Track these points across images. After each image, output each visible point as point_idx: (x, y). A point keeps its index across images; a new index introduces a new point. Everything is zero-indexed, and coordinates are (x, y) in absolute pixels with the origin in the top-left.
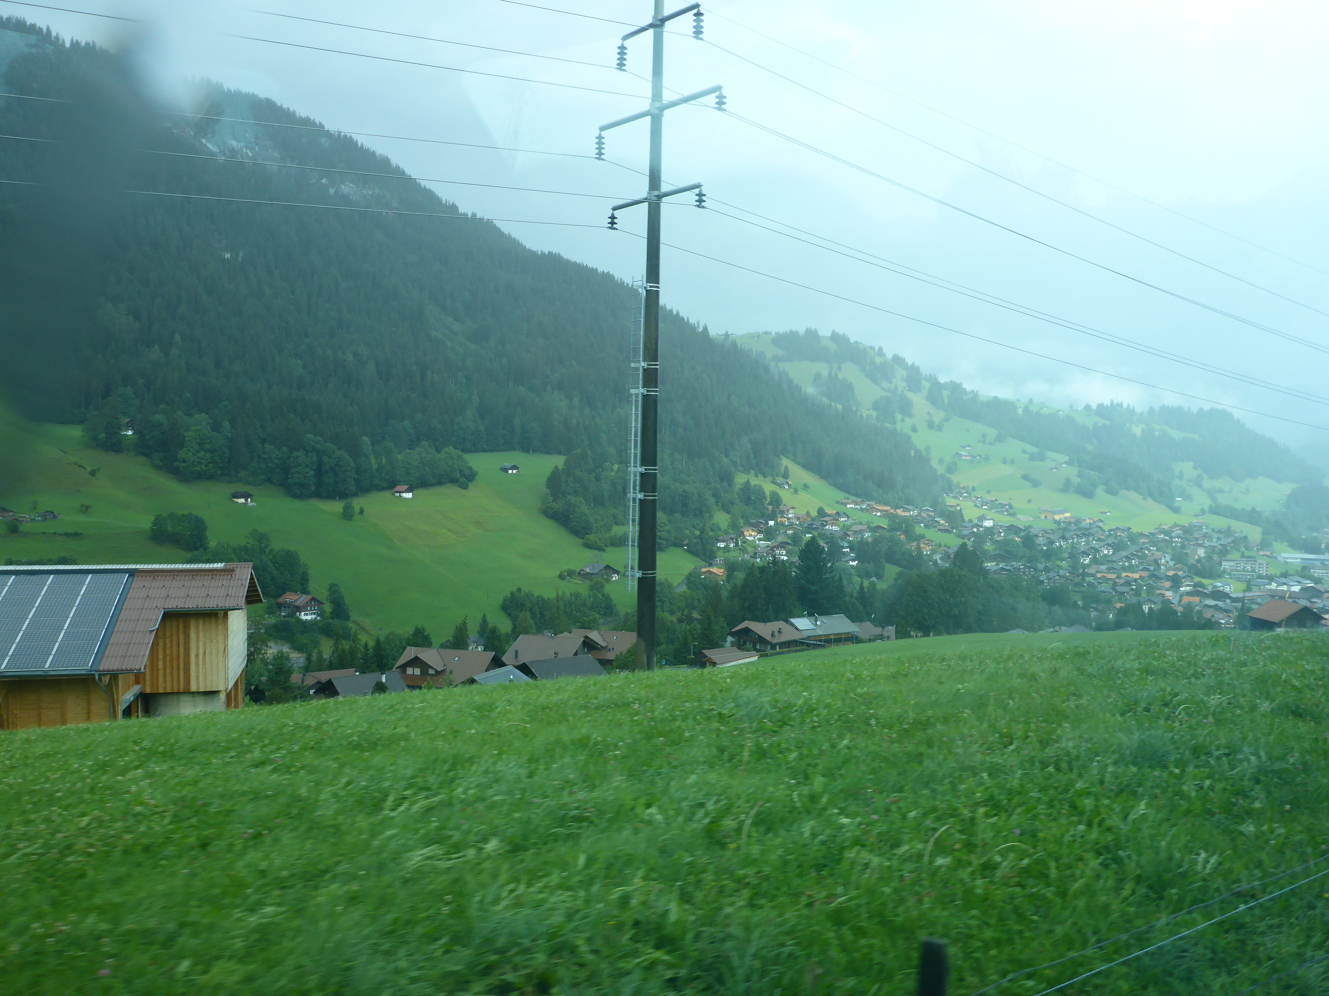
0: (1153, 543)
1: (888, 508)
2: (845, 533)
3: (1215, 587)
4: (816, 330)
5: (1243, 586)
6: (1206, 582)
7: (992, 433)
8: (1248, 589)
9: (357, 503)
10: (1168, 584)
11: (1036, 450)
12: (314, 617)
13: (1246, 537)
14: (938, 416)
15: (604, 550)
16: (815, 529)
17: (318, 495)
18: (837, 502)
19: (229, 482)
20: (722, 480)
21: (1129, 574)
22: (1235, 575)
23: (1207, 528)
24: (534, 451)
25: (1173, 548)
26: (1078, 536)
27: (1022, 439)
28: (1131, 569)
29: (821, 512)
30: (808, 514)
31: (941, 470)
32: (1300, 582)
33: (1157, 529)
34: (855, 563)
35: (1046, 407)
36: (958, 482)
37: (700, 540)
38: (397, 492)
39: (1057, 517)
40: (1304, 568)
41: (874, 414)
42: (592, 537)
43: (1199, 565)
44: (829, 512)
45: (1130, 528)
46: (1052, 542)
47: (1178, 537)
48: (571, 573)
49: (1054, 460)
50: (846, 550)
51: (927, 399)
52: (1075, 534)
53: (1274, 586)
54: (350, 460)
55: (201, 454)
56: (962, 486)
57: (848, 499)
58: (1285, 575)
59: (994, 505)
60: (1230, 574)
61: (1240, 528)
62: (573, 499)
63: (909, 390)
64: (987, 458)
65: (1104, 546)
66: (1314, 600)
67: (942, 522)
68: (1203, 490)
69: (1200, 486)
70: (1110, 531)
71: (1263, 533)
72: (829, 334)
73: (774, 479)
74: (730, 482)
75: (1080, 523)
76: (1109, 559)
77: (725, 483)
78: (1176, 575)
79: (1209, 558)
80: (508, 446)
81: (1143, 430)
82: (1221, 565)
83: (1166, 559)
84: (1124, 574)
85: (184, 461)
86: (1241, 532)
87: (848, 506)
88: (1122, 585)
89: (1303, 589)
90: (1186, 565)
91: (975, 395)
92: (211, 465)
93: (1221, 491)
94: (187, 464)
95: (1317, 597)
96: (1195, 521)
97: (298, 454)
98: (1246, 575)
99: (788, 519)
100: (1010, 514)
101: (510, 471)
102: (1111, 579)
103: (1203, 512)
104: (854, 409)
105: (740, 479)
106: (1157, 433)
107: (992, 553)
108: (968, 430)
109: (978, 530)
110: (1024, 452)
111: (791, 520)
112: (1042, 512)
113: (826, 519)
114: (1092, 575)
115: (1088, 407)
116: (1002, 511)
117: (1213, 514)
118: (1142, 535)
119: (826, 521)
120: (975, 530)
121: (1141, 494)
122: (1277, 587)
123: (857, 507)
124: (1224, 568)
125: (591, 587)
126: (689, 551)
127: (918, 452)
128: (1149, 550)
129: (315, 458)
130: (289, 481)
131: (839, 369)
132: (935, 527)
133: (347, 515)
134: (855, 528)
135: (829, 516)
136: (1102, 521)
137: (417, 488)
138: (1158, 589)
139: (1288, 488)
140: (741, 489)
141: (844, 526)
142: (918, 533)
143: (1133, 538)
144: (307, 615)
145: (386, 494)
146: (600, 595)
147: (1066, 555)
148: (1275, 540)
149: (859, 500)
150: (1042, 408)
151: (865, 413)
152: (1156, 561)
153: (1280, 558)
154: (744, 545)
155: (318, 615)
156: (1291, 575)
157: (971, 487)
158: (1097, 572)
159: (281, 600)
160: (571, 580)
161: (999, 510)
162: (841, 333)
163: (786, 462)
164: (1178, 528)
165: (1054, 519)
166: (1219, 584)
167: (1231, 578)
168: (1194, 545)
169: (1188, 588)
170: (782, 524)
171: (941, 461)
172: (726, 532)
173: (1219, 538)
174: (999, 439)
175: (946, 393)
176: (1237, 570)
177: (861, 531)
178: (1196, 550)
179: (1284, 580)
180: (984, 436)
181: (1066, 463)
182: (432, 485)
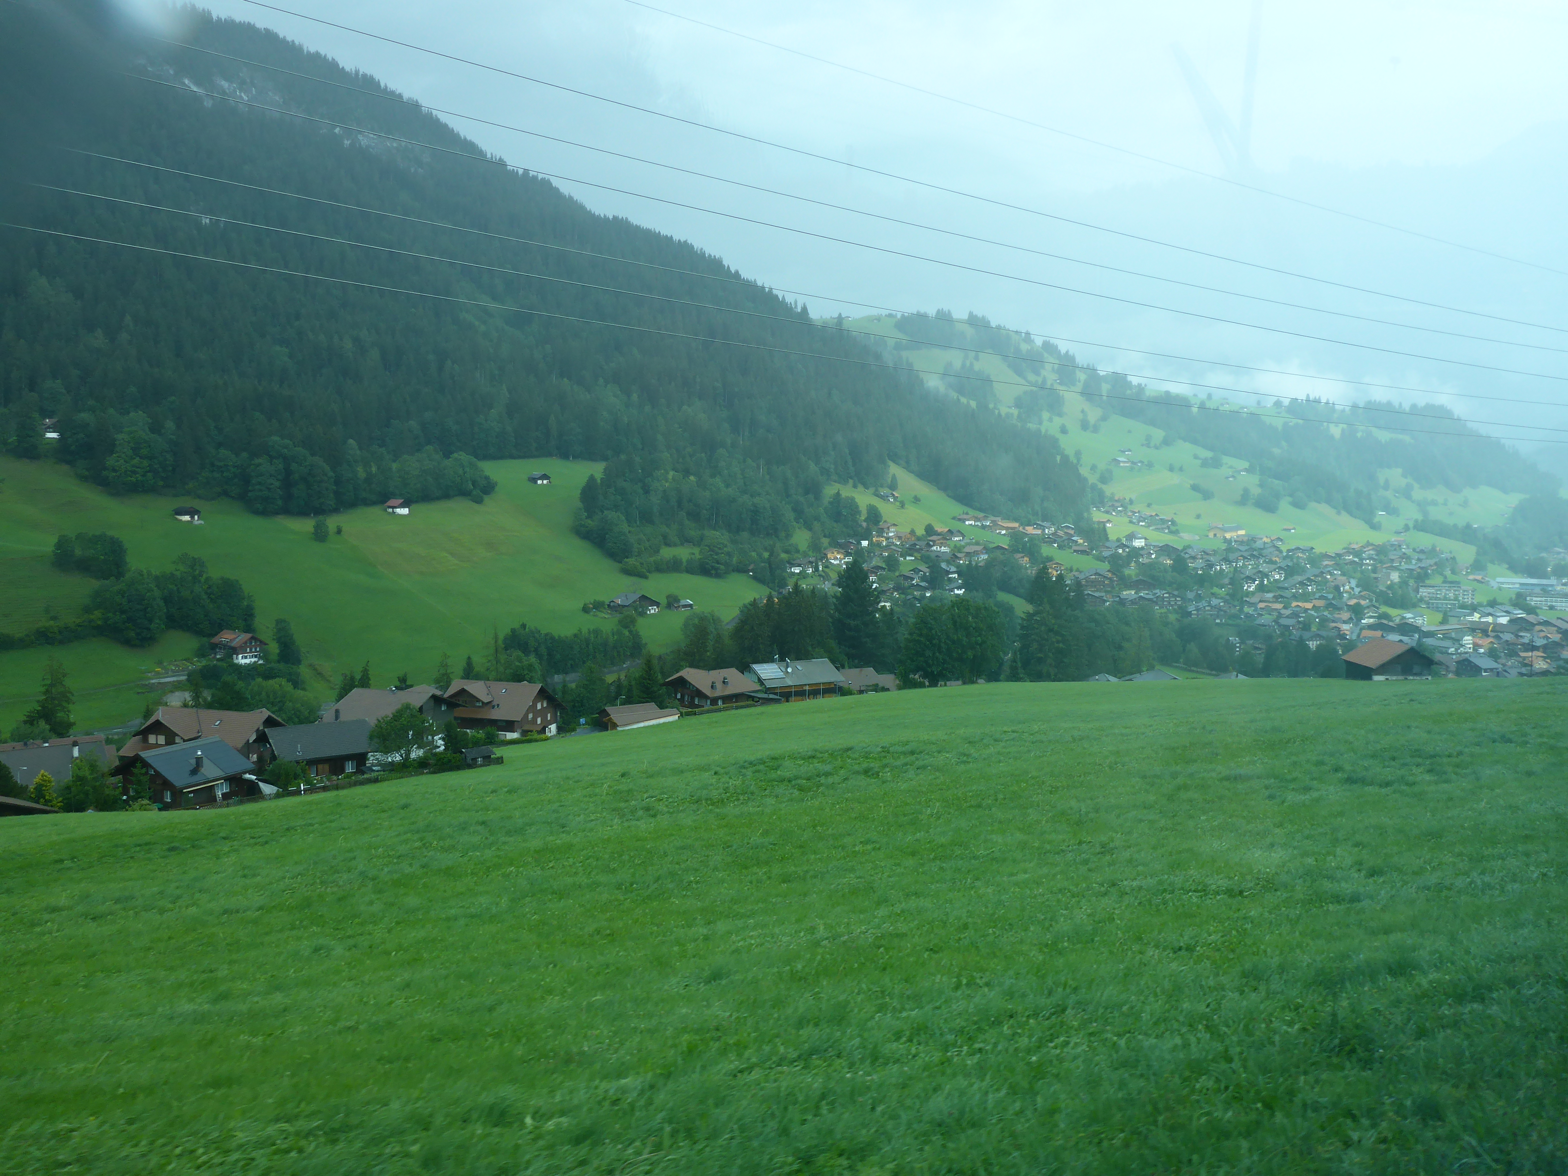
0: (1337, 566)
1: (1016, 525)
2: (954, 555)
3: (1404, 618)
4: (949, 311)
5: (1439, 617)
6: (1392, 612)
7: (1158, 434)
8: (1444, 621)
9: (332, 522)
10: (1345, 615)
11: (1209, 454)
12: (253, 660)
13: (1454, 559)
14: (1093, 414)
15: (646, 577)
16: (918, 551)
17: (287, 511)
18: (954, 518)
19: (175, 496)
20: (807, 492)
21: (1300, 604)
22: (1433, 604)
23: (1408, 547)
24: (575, 457)
25: (1362, 572)
26: (1245, 558)
27: (1195, 442)
28: (1306, 597)
29: (930, 530)
30: (912, 532)
31: (1092, 479)
32: (1507, 612)
33: (1345, 549)
34: (961, 592)
35: (1228, 404)
36: (1112, 494)
37: (767, 565)
38: (390, 507)
39: (1228, 536)
40: (1519, 595)
41: (1015, 412)
42: (631, 561)
43: (1389, 592)
44: (940, 530)
45: (1312, 548)
46: (1211, 566)
47: (1370, 559)
48: (598, 606)
49: (1231, 467)
50: (953, 576)
51: (1082, 394)
52: (1242, 556)
53: (1476, 617)
54: (327, 468)
55: (136, 461)
56: (1116, 498)
57: (967, 514)
58: (1493, 604)
59: (1154, 521)
60: (1428, 603)
61: (1447, 546)
62: (611, 515)
63: (1060, 384)
64: (1150, 465)
65: (1275, 570)
66: (1522, 634)
67: (1081, 541)
68: (1413, 502)
69: (1408, 497)
70: (1289, 551)
71: (1478, 553)
72: (965, 317)
73: (877, 490)
74: (818, 495)
75: (1255, 542)
76: (1280, 585)
77: (811, 496)
78: (1358, 604)
79: (1404, 583)
80: (542, 451)
81: (1343, 430)
82: (1418, 592)
83: (1350, 586)
84: (1294, 604)
85: (114, 470)
86: (1451, 552)
87: (967, 523)
88: (1287, 617)
89: (1510, 621)
90: (1374, 592)
91: (1140, 388)
92: (149, 474)
93: (1434, 503)
94: (118, 474)
95: (1527, 630)
96: (1394, 539)
97: (260, 461)
98: (1447, 604)
99: (887, 538)
100: (1171, 532)
101: (539, 482)
102: (1276, 609)
103: (1407, 528)
104: (991, 406)
105: (830, 491)
106: (1359, 435)
107: (1134, 578)
108: (1129, 432)
109: (1124, 551)
110: (1196, 457)
111: (890, 540)
112: (1211, 529)
113: (934, 538)
114: (1253, 605)
115: (1278, 404)
116: (1163, 529)
117: (1418, 530)
118: (1326, 556)
119: (934, 541)
120: (1120, 551)
121: (1335, 508)
122: (1480, 618)
123: (979, 524)
124: (1421, 597)
125: (620, 622)
126: (754, 578)
127: (1065, 459)
128: (1331, 574)
129: (281, 466)
130: (250, 494)
131: (977, 358)
132: (1070, 547)
133: (320, 535)
134: (967, 550)
135: (939, 535)
136: (1281, 540)
137: (417, 502)
138: (1333, 621)
139: (1514, 499)
140: (831, 503)
141: (955, 546)
142: (1044, 555)
143: (1314, 560)
144: (246, 657)
145: (375, 512)
146: (627, 633)
147: (1227, 581)
148: (1492, 562)
149: (981, 515)
150: (1222, 405)
151: (1004, 410)
152: (1337, 588)
153: (1493, 583)
154: (826, 570)
155: (260, 658)
156: (1501, 604)
157: (1127, 499)
158: (1260, 601)
159: (215, 640)
160: (599, 613)
161: (1159, 526)
162: (980, 315)
163: (894, 470)
164: (1370, 548)
165: (1225, 537)
166: (1409, 615)
167: (1428, 608)
168: (1387, 568)
169: (1372, 620)
170: (879, 544)
171: (1093, 468)
172: (805, 555)
173: (1419, 560)
174: (1166, 442)
175: (1105, 388)
176: (1436, 599)
177: (976, 553)
178: (1390, 573)
179: (1490, 610)
180: (1148, 438)
181: (1246, 470)
182: (438, 499)
